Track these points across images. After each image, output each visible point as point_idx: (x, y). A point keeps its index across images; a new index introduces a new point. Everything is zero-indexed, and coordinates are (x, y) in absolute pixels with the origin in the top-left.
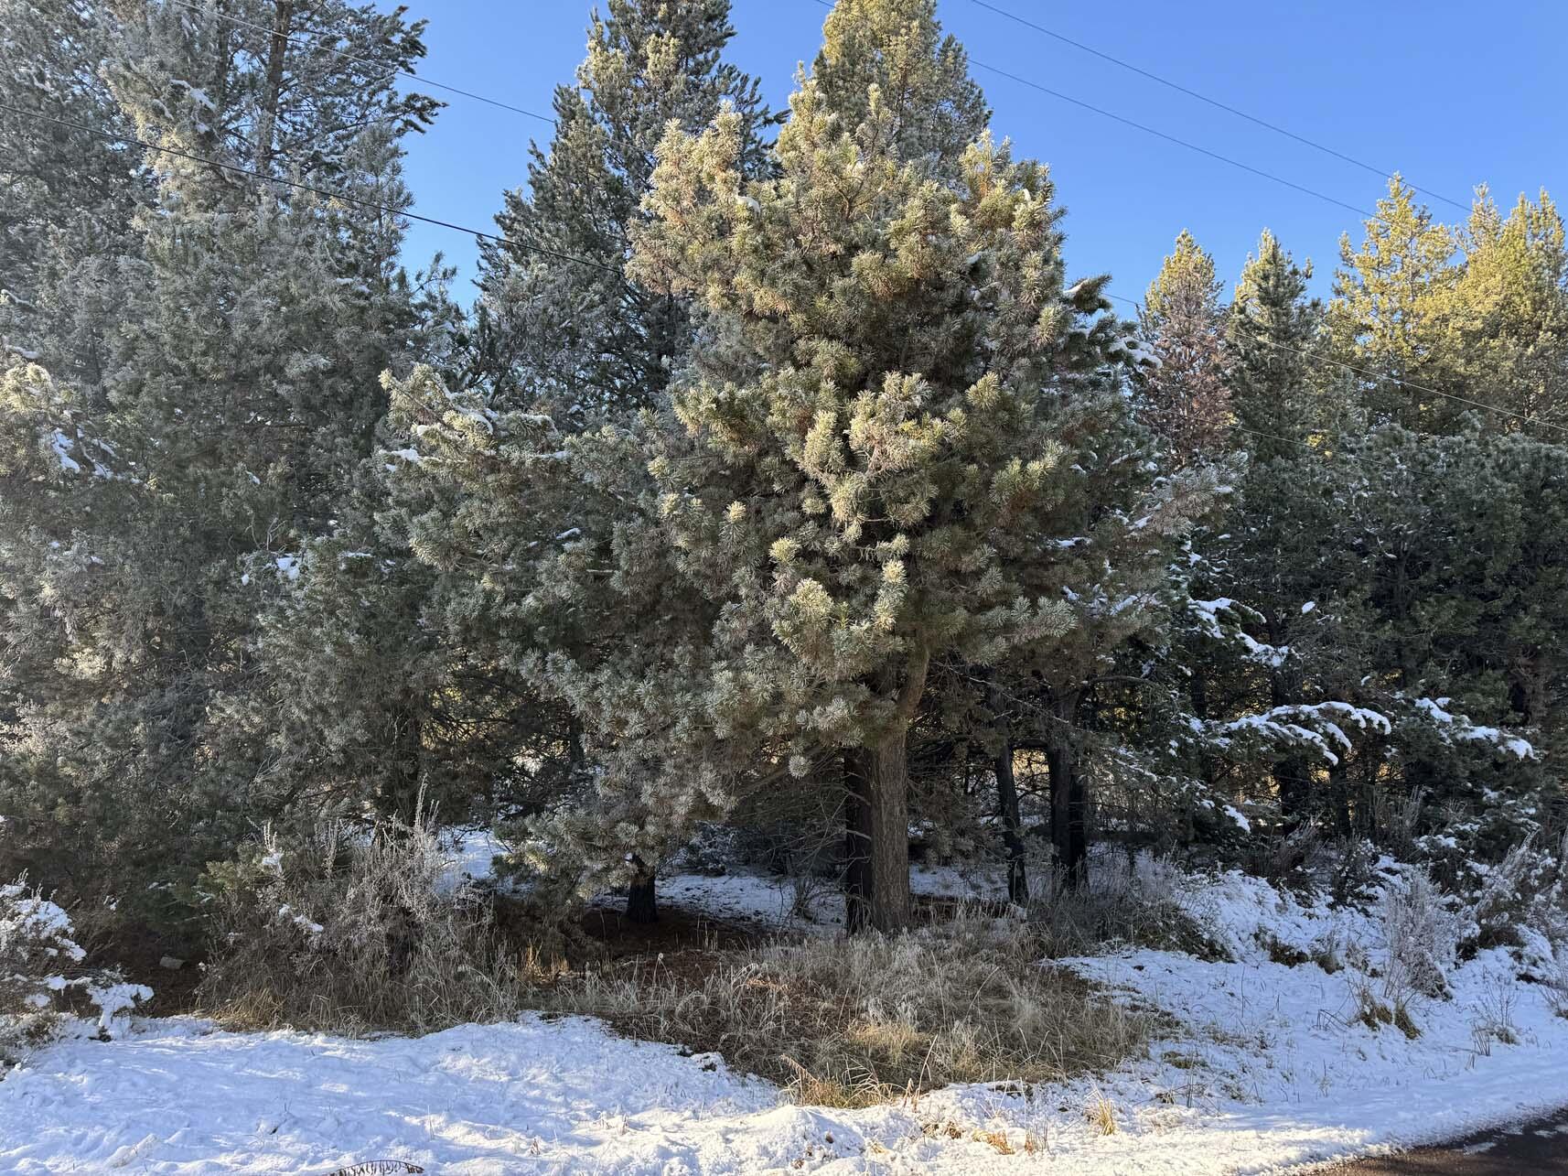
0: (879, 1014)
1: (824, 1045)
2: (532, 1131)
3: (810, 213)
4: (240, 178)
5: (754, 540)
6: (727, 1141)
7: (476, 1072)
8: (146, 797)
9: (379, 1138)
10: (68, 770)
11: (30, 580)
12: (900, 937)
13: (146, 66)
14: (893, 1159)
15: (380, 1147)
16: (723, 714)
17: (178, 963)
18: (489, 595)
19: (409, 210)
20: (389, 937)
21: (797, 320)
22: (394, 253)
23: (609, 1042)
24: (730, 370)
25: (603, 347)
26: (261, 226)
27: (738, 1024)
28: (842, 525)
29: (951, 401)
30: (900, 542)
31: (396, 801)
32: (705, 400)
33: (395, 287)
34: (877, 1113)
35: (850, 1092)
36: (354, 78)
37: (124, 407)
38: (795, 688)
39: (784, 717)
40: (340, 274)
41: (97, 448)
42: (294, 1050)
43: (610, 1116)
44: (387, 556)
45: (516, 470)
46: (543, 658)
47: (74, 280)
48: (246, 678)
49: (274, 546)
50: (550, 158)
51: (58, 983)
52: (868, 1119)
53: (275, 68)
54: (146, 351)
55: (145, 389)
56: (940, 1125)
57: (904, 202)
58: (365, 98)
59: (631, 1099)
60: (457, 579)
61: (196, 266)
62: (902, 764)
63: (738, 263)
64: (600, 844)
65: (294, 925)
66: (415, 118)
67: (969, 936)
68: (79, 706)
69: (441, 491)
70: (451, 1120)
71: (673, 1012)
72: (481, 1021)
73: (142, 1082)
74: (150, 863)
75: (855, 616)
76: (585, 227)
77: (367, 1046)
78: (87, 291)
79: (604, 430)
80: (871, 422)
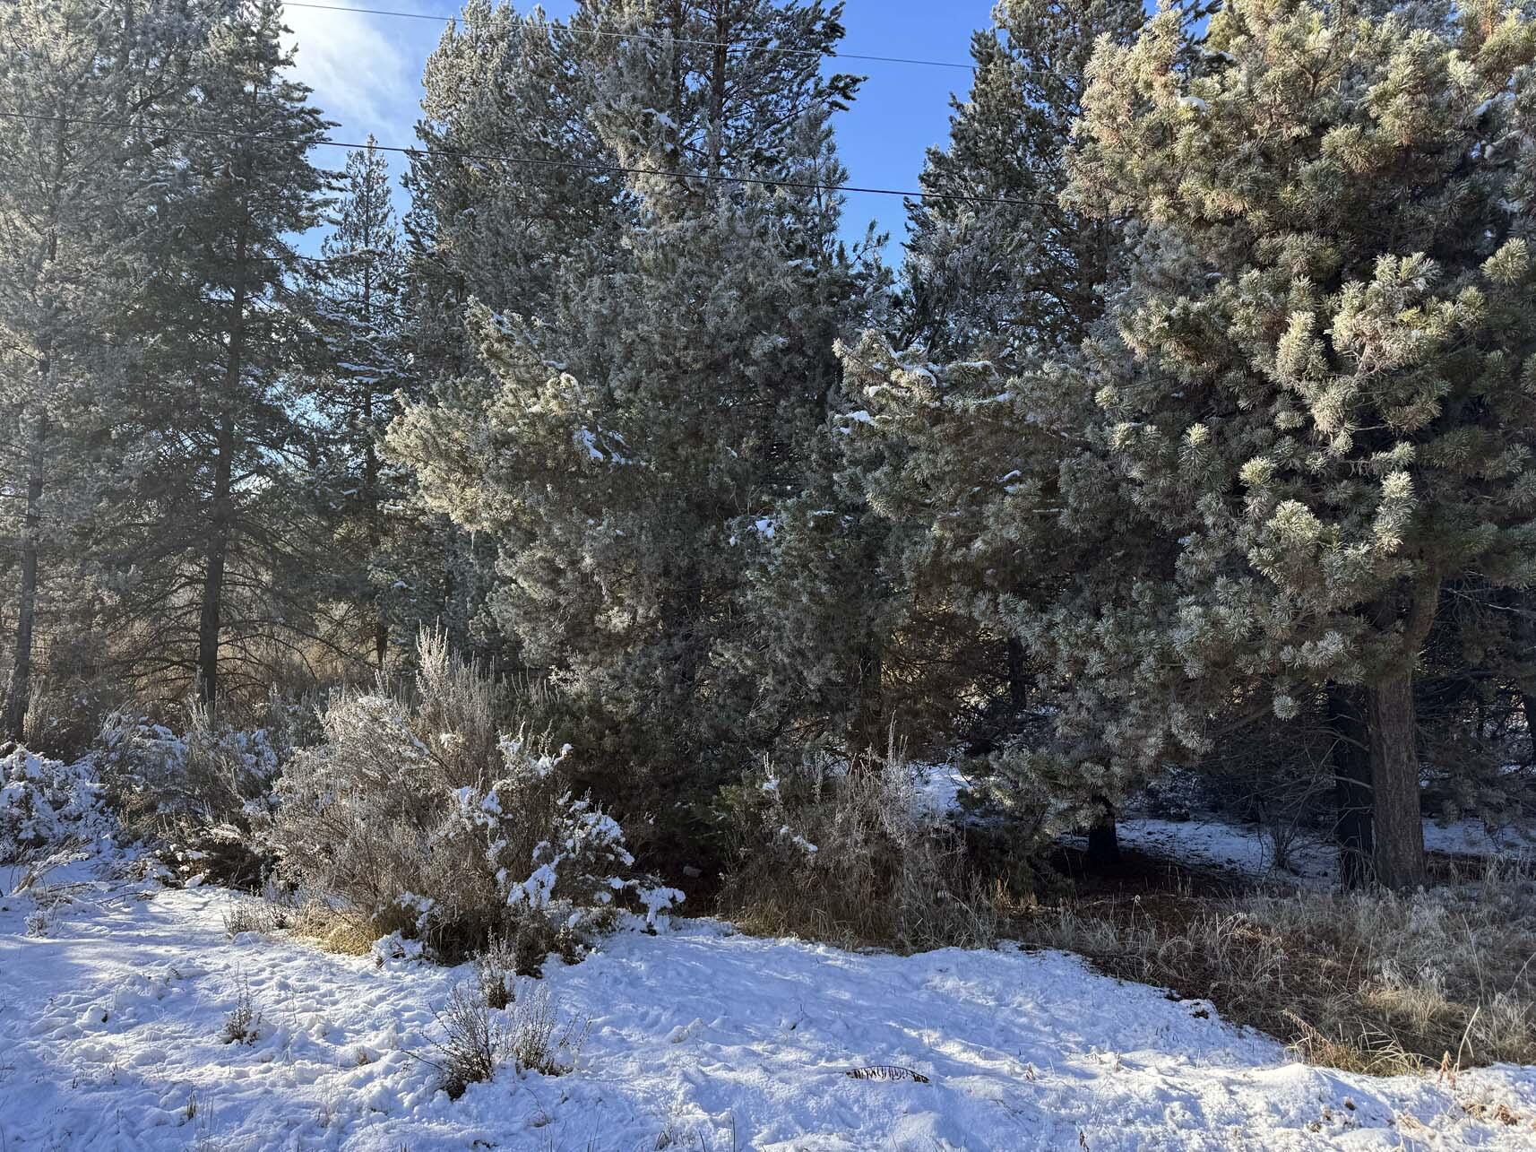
0: (1397, 977)
1: (1331, 1004)
2: (1024, 1056)
3: (1266, 99)
4: (701, 185)
5: (1219, 464)
6: (1231, 1092)
7: (964, 994)
8: (668, 730)
9: (884, 1045)
10: (610, 707)
11: (575, 552)
12: (1415, 897)
13: (622, 104)
14: (1432, 1137)
15: (886, 1053)
16: (1194, 652)
17: (697, 872)
18: (939, 542)
19: (843, 185)
20: (873, 860)
21: (1256, 217)
22: (833, 229)
23: (1091, 978)
24: (1178, 284)
25: (1032, 285)
26: (722, 223)
27: (1227, 973)
28: (1326, 437)
29: (1459, 280)
30: (1402, 450)
31: (867, 735)
32: (1155, 320)
33: (835, 261)
34: (1406, 1084)
35: (1368, 1058)
36: (784, 74)
37: (630, 402)
38: (1278, 622)
39: (1266, 654)
40: (790, 257)
41: (612, 439)
42: (801, 956)
43: (1101, 1052)
44: (846, 512)
45: (960, 418)
46: (994, 600)
47: (584, 298)
48: (736, 627)
49: (753, 512)
50: (969, 106)
51: (617, 883)
52: (1395, 1089)
53: (719, 79)
54: (641, 352)
55: (642, 386)
56: (1489, 1108)
57: (1384, 62)
58: (795, 89)
59: (1120, 1037)
60: (912, 529)
61: (674, 273)
62: (1409, 705)
63: (1183, 169)
64: (1065, 783)
65: (792, 844)
66: (838, 98)
67: (1505, 900)
68: (611, 654)
69: (890, 447)
70: (946, 1038)
71: (1155, 954)
72: (964, 947)
73: (685, 972)
74: (673, 785)
75: (1350, 538)
76: (1010, 167)
77: (863, 959)
78: (594, 307)
79: (1046, 366)
80: (1360, 316)
